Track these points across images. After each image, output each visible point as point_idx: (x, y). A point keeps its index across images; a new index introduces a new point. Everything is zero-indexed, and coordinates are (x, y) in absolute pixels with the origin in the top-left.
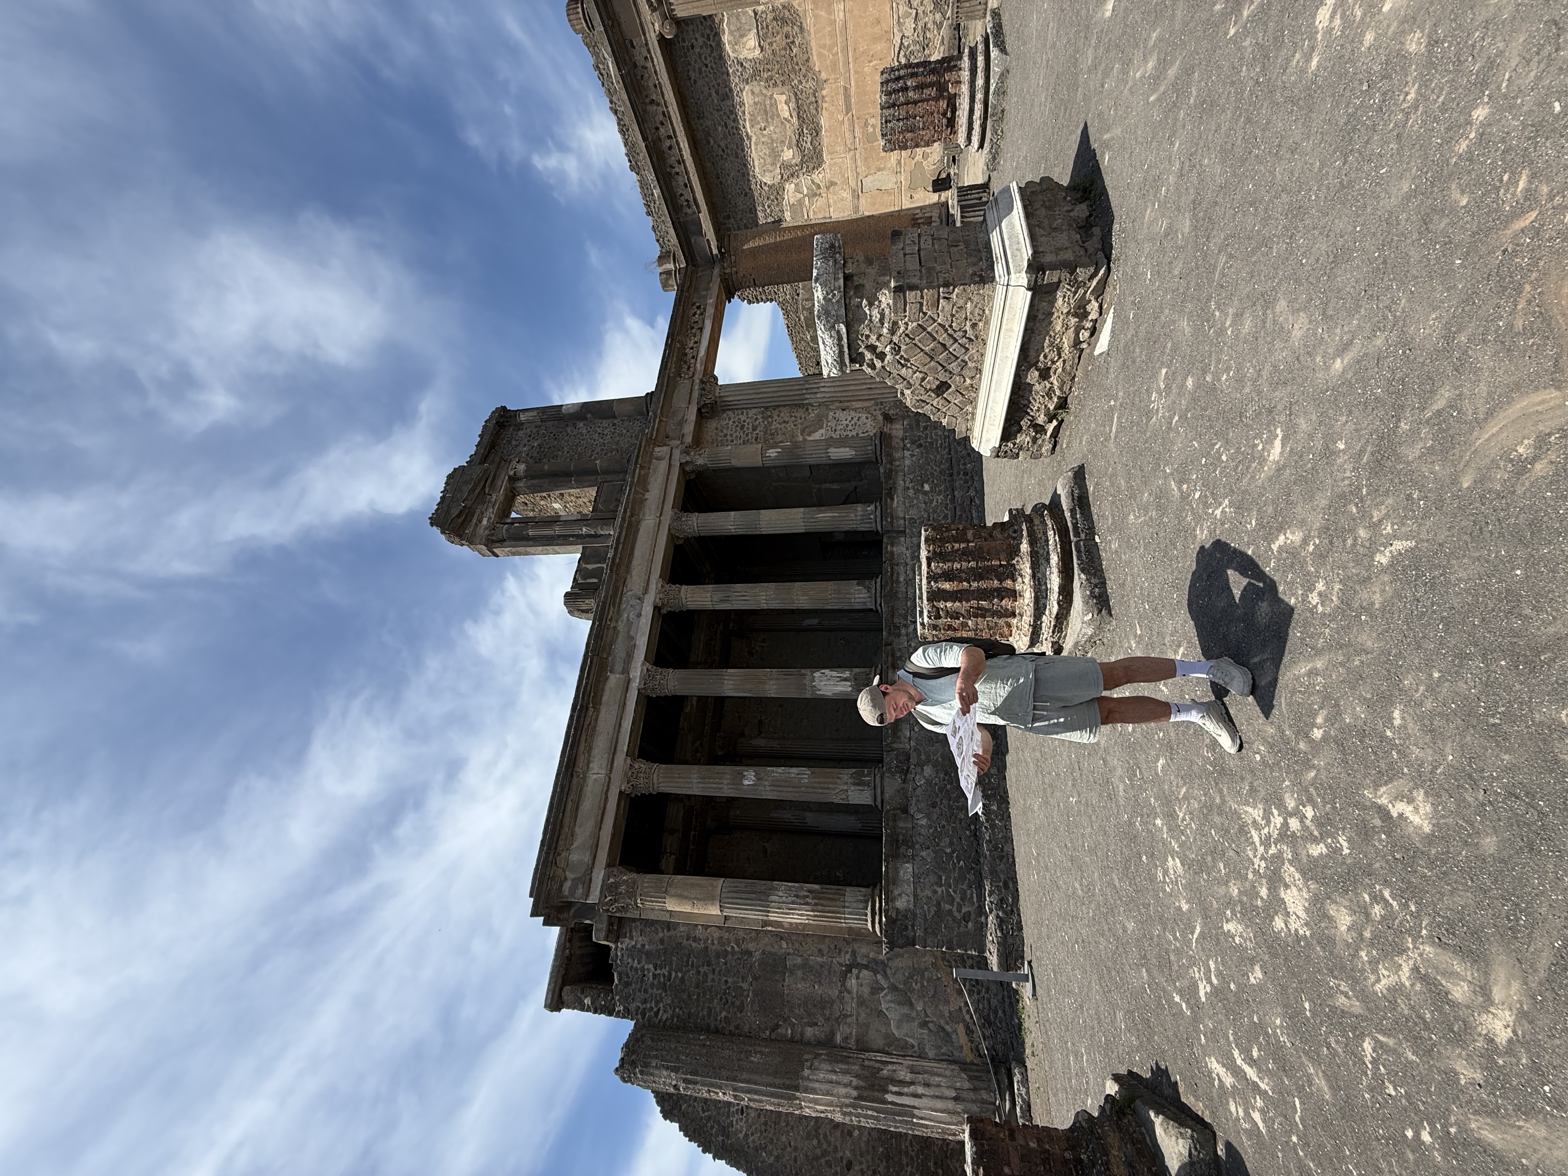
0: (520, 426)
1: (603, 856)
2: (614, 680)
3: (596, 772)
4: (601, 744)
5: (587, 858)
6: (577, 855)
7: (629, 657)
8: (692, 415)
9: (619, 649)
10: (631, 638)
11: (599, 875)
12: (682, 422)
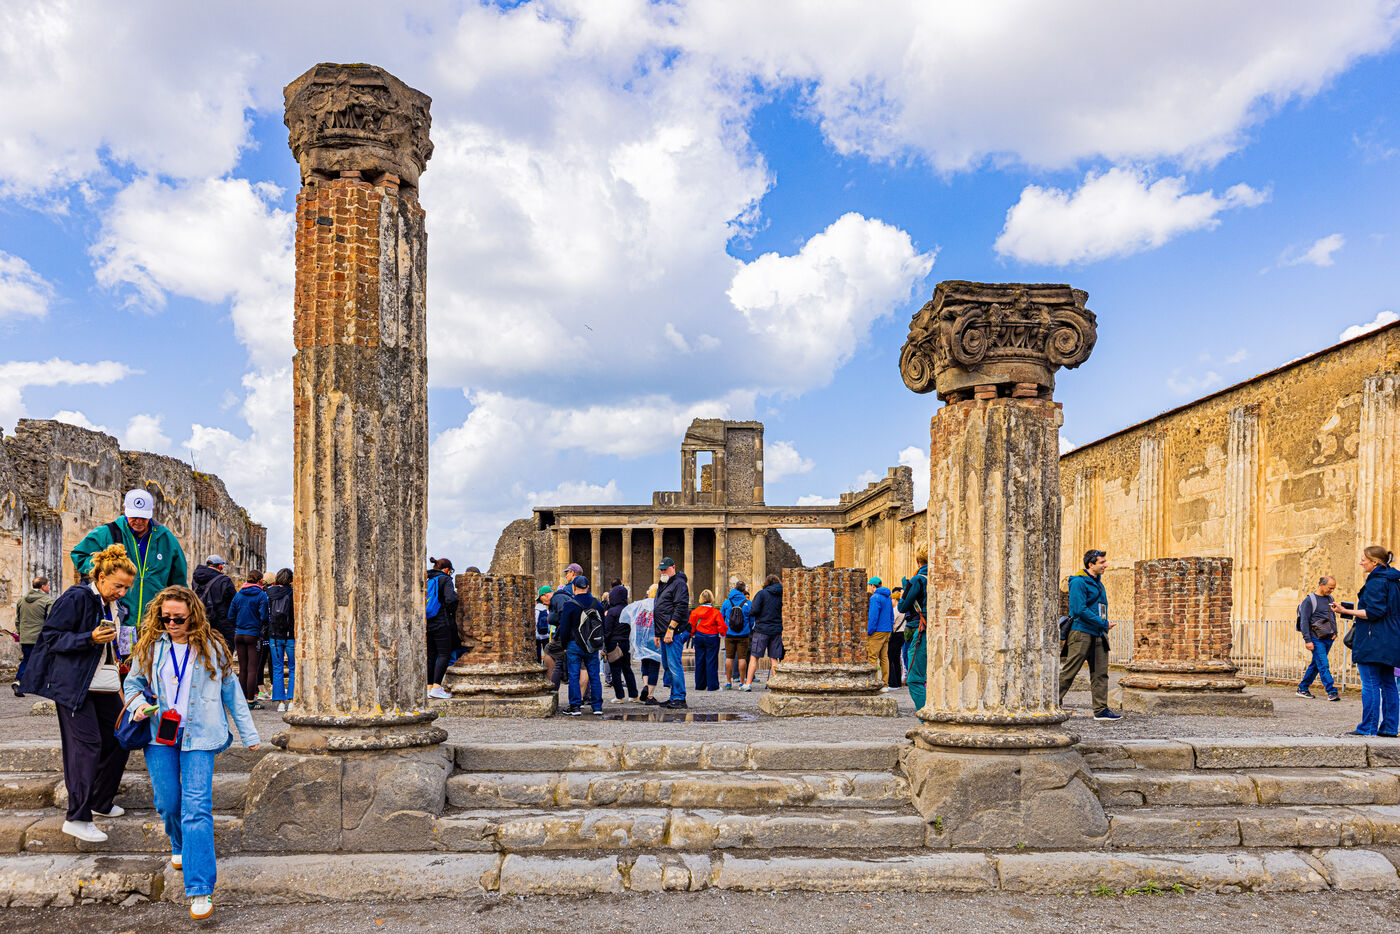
0: (753, 438)
1: (572, 527)
2: (626, 519)
3: (596, 519)
4: (604, 519)
5: (572, 522)
6: (572, 519)
7: (633, 523)
8: (746, 526)
9: (637, 518)
10: (641, 521)
11: (567, 527)
12: (743, 522)
